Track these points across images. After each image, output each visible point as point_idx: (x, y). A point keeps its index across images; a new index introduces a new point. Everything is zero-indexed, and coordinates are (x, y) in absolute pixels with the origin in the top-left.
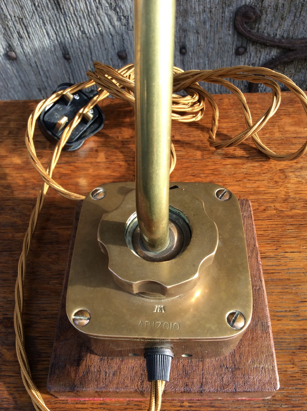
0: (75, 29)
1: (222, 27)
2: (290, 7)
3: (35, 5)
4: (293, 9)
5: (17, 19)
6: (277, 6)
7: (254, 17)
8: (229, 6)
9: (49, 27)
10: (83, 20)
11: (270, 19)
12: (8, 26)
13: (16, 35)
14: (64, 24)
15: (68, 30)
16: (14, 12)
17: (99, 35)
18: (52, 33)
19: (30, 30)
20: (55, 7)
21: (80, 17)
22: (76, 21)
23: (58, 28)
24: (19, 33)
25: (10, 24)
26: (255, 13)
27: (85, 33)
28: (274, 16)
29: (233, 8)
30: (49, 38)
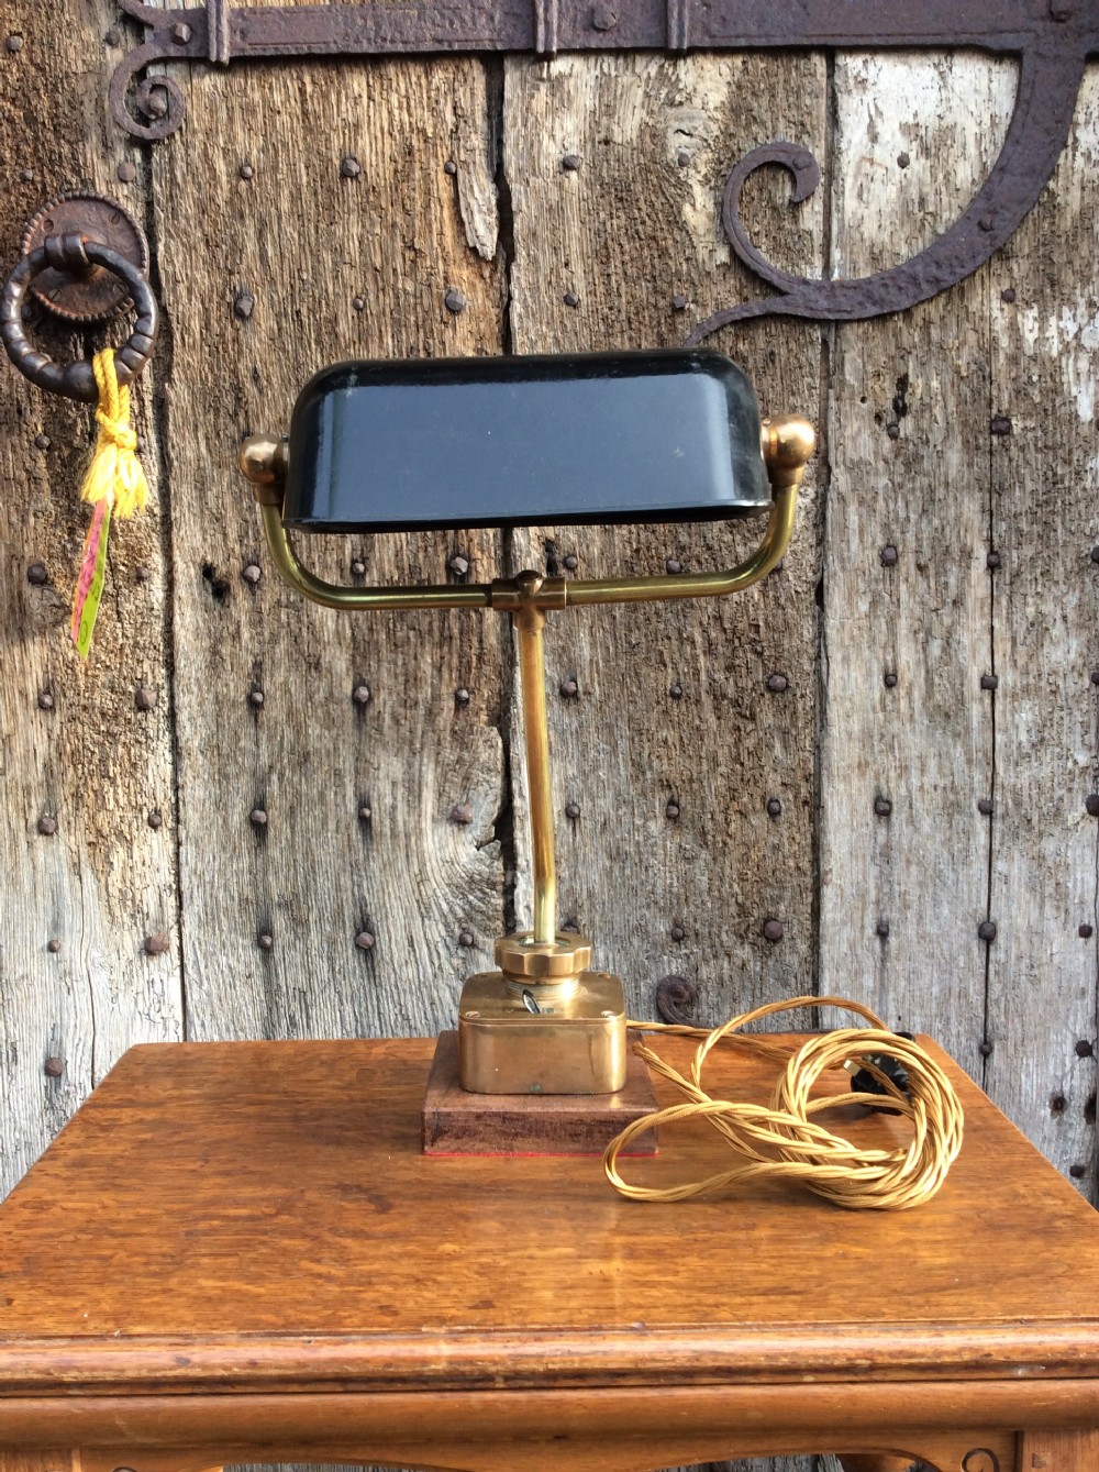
0: (392, 1014)
1: (637, 1011)
2: (742, 980)
3: (333, 970)
4: (747, 984)
5: (297, 993)
6: (721, 979)
7: (687, 994)
8: (645, 977)
9: (348, 1008)
10: (408, 996)
11: (715, 999)
12: (277, 1004)
13: (284, 1022)
14: (375, 1003)
15: (379, 1013)
16: (296, 981)
17: (432, 1023)
18: (350, 1018)
19: (313, 1013)
20: (365, 974)
21: (405, 991)
22: (396, 998)
23: (362, 1010)
24: (292, 1018)
25: (283, 1002)
26: (686, 987)
27: (408, 1020)
28: (719, 994)
29: (653, 979)
30: (343, 1027)
